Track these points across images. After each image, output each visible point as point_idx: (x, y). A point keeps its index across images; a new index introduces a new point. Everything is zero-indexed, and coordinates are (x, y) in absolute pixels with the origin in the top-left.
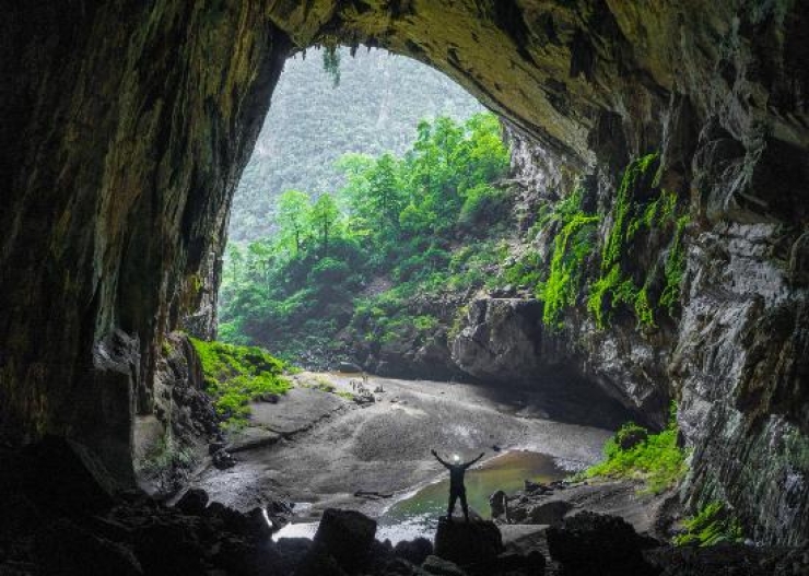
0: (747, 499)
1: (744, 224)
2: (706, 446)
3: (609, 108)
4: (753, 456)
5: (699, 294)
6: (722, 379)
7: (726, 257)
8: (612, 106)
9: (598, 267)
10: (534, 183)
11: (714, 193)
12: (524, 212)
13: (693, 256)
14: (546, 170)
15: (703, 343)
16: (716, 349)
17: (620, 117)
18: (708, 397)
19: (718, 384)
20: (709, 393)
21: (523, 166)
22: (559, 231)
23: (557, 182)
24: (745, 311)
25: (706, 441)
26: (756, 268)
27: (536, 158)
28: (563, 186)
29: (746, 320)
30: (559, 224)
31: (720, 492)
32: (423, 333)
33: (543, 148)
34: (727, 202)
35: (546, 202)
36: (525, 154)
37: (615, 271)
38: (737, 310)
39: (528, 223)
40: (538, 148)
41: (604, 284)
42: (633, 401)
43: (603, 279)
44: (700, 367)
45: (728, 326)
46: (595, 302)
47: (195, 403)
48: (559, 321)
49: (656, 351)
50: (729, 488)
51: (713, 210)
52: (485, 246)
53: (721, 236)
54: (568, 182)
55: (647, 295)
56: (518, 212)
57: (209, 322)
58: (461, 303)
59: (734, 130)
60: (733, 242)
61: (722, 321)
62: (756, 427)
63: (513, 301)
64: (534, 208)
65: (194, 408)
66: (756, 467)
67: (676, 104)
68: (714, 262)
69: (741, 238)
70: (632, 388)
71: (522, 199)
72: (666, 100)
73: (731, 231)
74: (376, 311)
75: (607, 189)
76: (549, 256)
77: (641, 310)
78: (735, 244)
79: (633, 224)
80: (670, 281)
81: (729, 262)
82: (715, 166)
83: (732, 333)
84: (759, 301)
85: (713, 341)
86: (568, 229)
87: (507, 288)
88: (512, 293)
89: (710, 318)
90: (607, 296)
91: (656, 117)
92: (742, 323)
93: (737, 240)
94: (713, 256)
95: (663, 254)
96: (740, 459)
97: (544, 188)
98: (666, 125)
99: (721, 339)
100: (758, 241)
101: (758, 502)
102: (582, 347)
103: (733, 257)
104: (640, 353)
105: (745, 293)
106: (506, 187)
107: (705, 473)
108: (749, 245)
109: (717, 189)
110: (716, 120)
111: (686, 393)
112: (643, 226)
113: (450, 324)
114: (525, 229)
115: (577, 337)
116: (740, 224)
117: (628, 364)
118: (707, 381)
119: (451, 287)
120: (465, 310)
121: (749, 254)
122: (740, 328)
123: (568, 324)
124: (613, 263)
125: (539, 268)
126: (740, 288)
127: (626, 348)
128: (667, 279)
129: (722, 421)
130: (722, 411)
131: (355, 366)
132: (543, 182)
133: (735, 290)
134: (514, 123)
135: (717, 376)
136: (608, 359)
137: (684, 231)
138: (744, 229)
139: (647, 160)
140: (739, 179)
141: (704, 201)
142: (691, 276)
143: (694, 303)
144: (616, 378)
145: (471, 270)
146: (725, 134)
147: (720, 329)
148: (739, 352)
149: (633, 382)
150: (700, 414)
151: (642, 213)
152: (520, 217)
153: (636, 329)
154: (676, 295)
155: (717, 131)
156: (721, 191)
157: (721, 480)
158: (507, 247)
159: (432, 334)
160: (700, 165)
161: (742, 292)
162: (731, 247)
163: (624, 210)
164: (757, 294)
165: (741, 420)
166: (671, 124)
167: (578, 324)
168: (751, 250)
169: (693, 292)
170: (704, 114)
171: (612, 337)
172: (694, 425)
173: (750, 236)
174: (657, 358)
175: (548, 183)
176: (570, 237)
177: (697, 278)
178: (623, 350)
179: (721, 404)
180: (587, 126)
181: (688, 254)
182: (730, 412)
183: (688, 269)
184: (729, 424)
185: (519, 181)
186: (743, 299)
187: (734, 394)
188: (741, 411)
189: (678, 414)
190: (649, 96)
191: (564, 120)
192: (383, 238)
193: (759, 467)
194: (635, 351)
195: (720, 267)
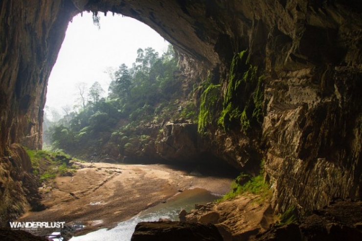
0: (309, 202)
1: (294, 71)
2: (283, 179)
3: (223, 32)
4: (310, 181)
5: (271, 109)
6: (288, 146)
7: (286, 88)
8: (225, 31)
9: (222, 105)
10: (190, 75)
11: (278, 59)
12: (186, 87)
13: (267, 93)
14: (195, 69)
15: (277, 130)
16: (284, 132)
17: (229, 36)
18: (281, 156)
19: (286, 148)
20: (282, 153)
21: (185, 67)
22: (203, 92)
23: (200, 73)
24: (298, 112)
25: (283, 177)
26: (302, 91)
27: (190, 63)
28: (203, 76)
29: (299, 116)
30: (203, 89)
31: (294, 200)
32: (143, 143)
33: (193, 58)
34: (286, 60)
35: (195, 83)
36: (185, 62)
37: (229, 106)
38: (293, 112)
39: (188, 92)
40: (191, 59)
41: (225, 112)
42: (240, 165)
43: (225, 109)
44: (276, 141)
45: (289, 120)
46: (221, 120)
47: (24, 179)
48: (205, 132)
49: (251, 140)
50: (298, 198)
51: (278, 67)
52: (170, 103)
53: (283, 78)
54: (205, 73)
55: (246, 113)
56: (184, 88)
57: (37, 141)
58: (160, 128)
59: (285, 29)
60: (289, 80)
61: (286, 119)
62: (311, 166)
63: (183, 124)
64: (190, 85)
65: (24, 182)
66: (312, 185)
67: (255, 25)
68: (280, 91)
69: (293, 77)
70: (239, 158)
71: (185, 82)
72: (250, 25)
73: (288, 75)
74: (121, 133)
75: (224, 69)
76: (198, 104)
77: (243, 121)
78: (291, 81)
79: (238, 82)
80: (256, 106)
81: (288, 90)
82: (277, 47)
83: (292, 123)
84: (305, 106)
85: (282, 129)
86: (206, 91)
87: (181, 119)
88: (183, 121)
89: (278, 119)
90: (227, 116)
91: (246, 33)
92: (297, 117)
93: (291, 79)
94: (280, 89)
95: (252, 94)
96: (303, 183)
97: (194, 77)
98: (250, 36)
99: (286, 127)
100: (303, 77)
101: (315, 203)
102: (216, 142)
103: (290, 87)
104: (243, 142)
105: (298, 103)
106: (178, 77)
107: (284, 191)
108: (298, 80)
109: (279, 57)
110: (276, 27)
111: (269, 155)
112: (242, 82)
113: (156, 137)
114: (187, 95)
115: (213, 138)
116: (292, 71)
117: (238, 147)
118: (281, 147)
119: (155, 121)
120: (162, 131)
121: (298, 84)
122: (296, 120)
123: (209, 133)
124: (229, 101)
125: (194, 110)
126: (294, 101)
127: (236, 140)
128: (255, 105)
129: (291, 166)
130: (290, 161)
131: (113, 159)
132: (194, 74)
133: (291, 103)
134: (180, 47)
135: (286, 145)
136: (228, 147)
137: (263, 81)
138: (294, 73)
139: (242, 53)
140: (292, 48)
141: (273, 64)
142: (267, 102)
143: (269, 114)
144: (232, 155)
145: (164, 113)
146: (281, 33)
147: (284, 123)
148: (297, 131)
149: (240, 156)
150: (278, 165)
151: (241, 77)
152: (185, 89)
153: (241, 131)
154: (260, 112)
155: (277, 32)
156: (281, 58)
157: (294, 194)
158: (179, 102)
159: (147, 143)
160: (270, 48)
161: (295, 103)
162: (289, 82)
163: (232, 77)
164: (303, 103)
165: (302, 163)
166: (253, 35)
167: (213, 132)
168: (299, 82)
169: (268, 108)
170: (269, 27)
171: (229, 136)
172: (275, 170)
173: (298, 76)
174: (251, 143)
175: (196, 74)
176: (207, 94)
177: (271, 102)
178: (235, 142)
179: (289, 157)
180: (213, 44)
181: (265, 92)
182: (295, 161)
183: (265, 99)
184: (295, 166)
185: (183, 74)
186: (295, 107)
187: (297, 151)
188: (301, 159)
189: (265, 166)
190: (242, 23)
191: (203, 43)
192: (124, 102)
193: (314, 185)
194: (241, 141)
195: (283, 93)
